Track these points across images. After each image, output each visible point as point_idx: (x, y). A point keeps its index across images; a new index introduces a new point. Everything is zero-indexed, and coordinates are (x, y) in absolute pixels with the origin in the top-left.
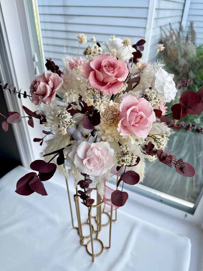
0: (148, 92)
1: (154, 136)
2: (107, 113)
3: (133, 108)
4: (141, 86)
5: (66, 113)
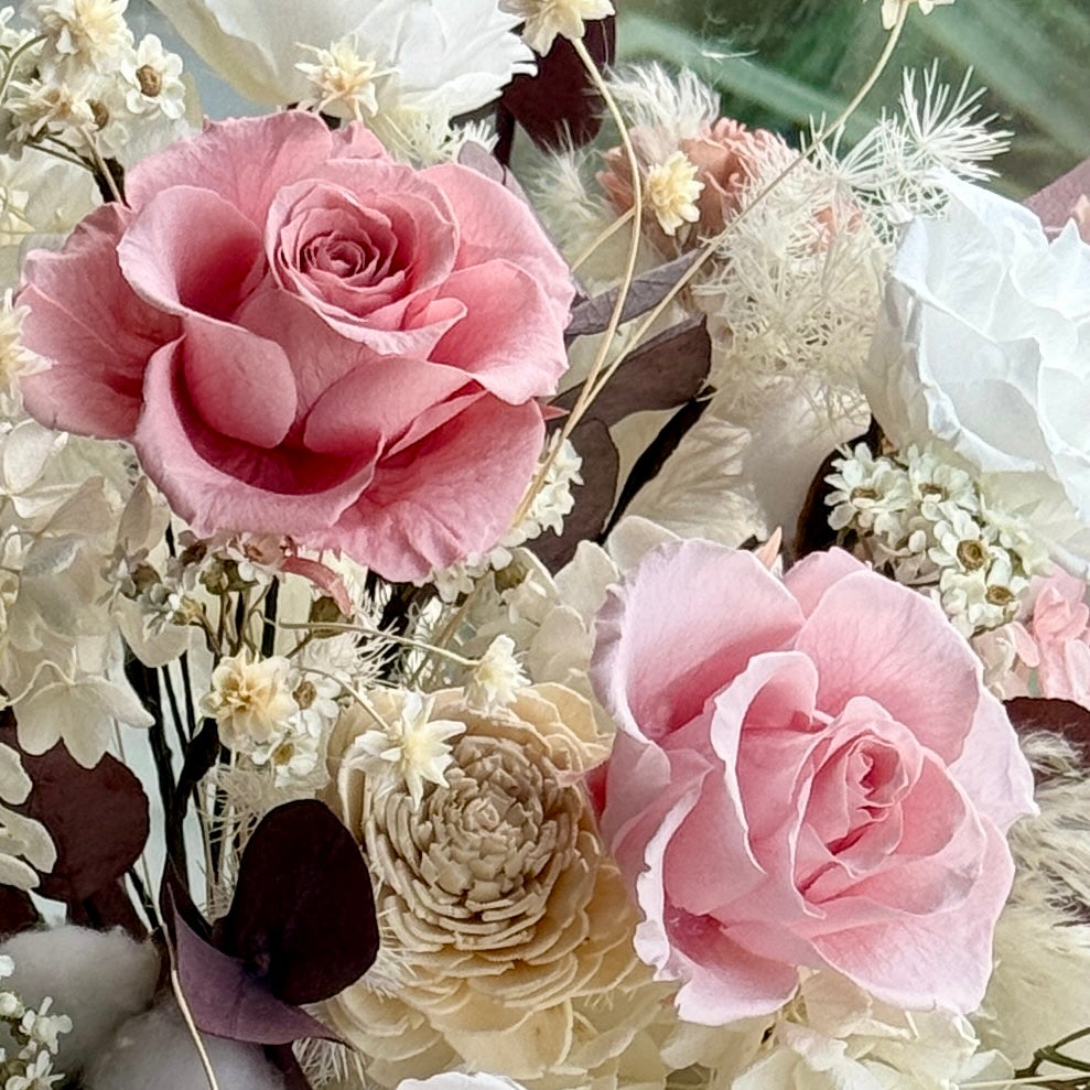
0: (871, 494)
1: (1062, 1051)
2: (454, 813)
3: (759, 671)
4: (725, 442)
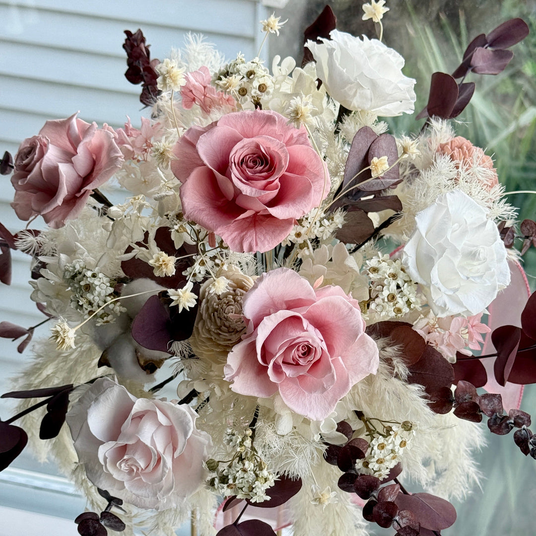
5: (94, 276)
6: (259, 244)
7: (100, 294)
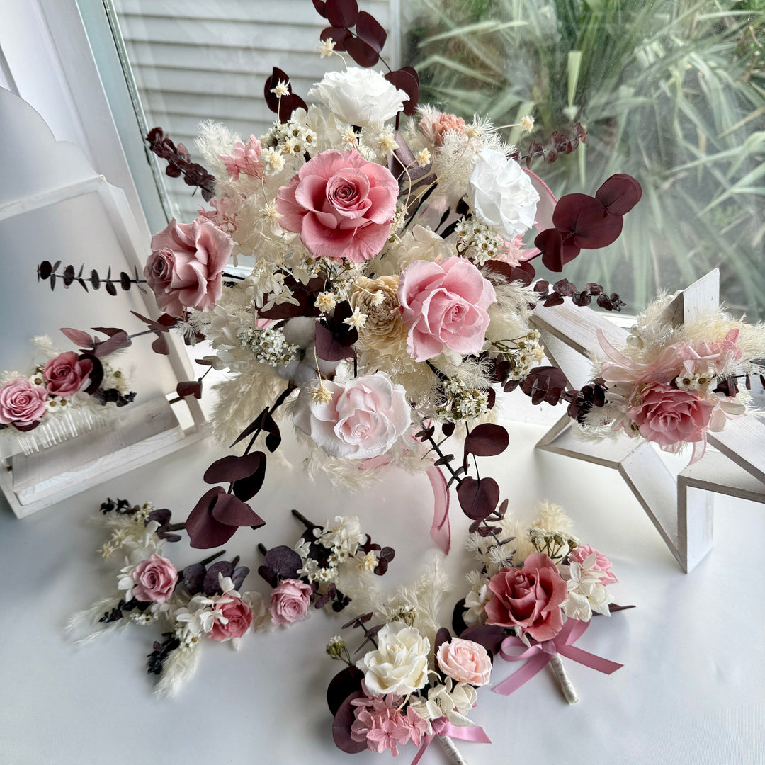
0: (464, 233)
1: (501, 342)
5: (267, 335)
6: (374, 250)
7: (278, 345)
